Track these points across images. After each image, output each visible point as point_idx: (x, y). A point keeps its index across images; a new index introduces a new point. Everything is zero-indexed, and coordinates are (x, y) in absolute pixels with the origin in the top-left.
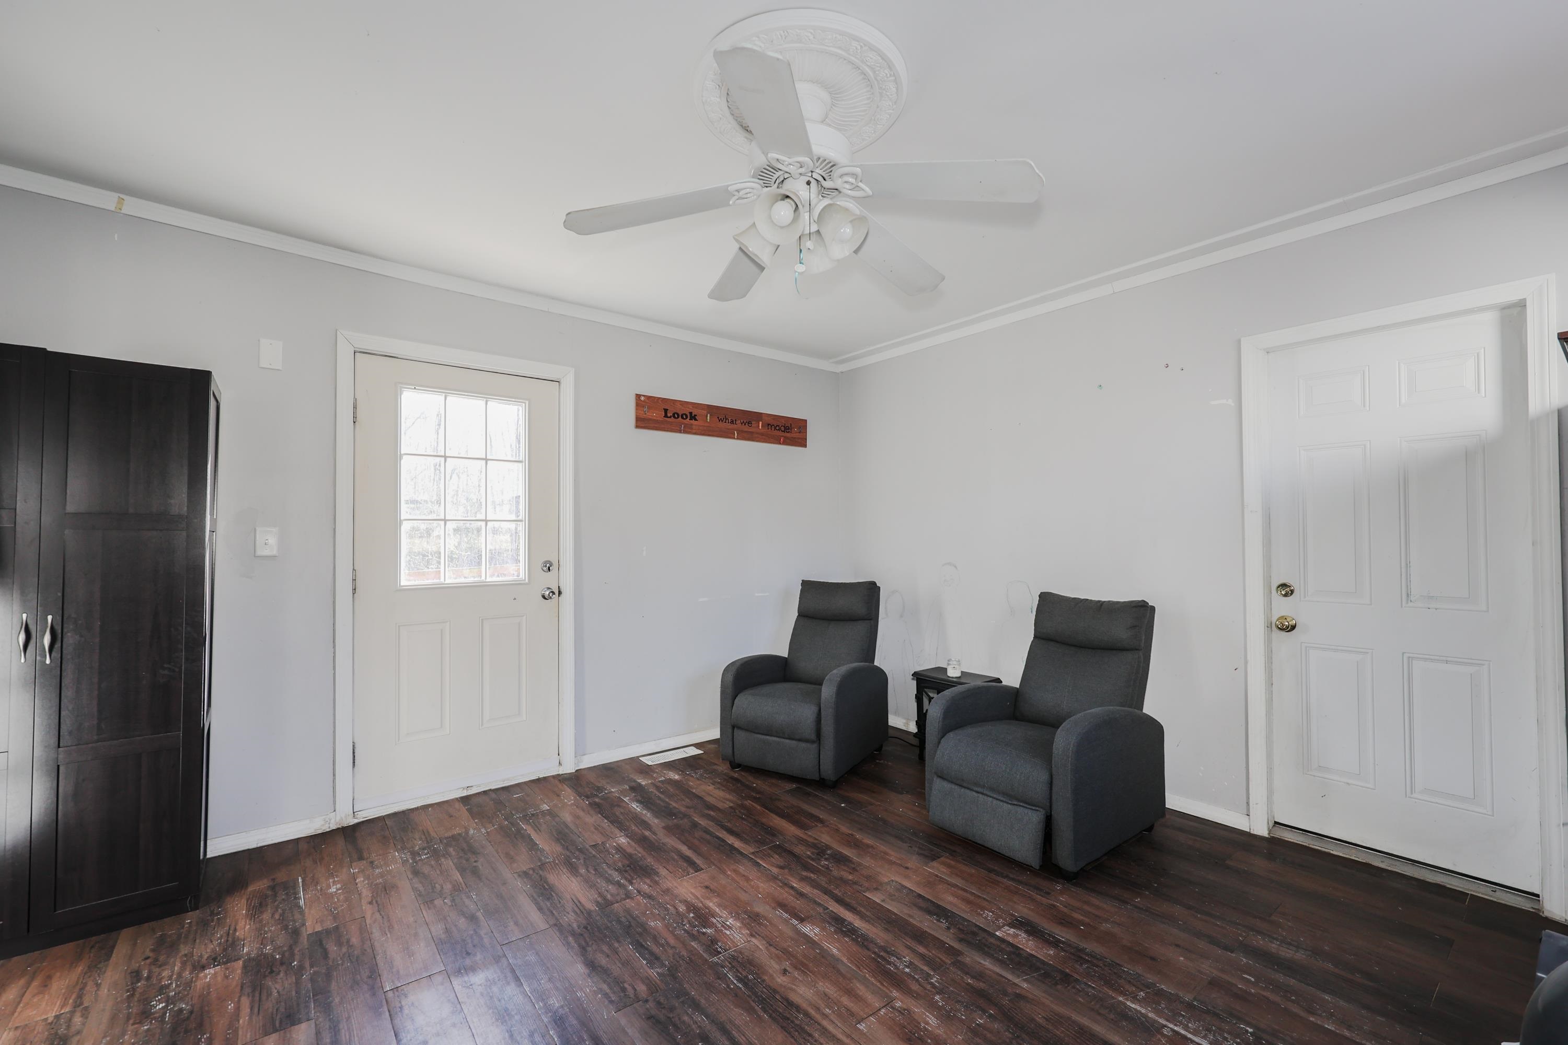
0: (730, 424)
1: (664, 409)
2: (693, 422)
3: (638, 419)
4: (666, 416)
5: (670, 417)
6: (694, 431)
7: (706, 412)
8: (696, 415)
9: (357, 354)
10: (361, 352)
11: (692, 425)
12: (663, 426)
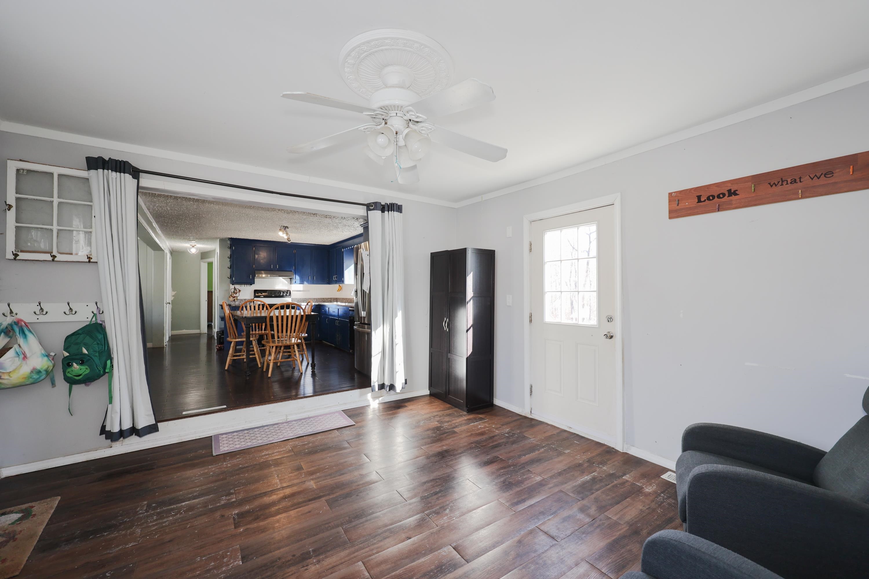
0: (790, 184)
1: (697, 196)
2: (733, 197)
3: (671, 212)
4: (699, 201)
5: (705, 201)
6: (733, 206)
7: (751, 183)
8: (737, 190)
9: (532, 223)
10: (532, 221)
11: (732, 200)
12: (696, 211)
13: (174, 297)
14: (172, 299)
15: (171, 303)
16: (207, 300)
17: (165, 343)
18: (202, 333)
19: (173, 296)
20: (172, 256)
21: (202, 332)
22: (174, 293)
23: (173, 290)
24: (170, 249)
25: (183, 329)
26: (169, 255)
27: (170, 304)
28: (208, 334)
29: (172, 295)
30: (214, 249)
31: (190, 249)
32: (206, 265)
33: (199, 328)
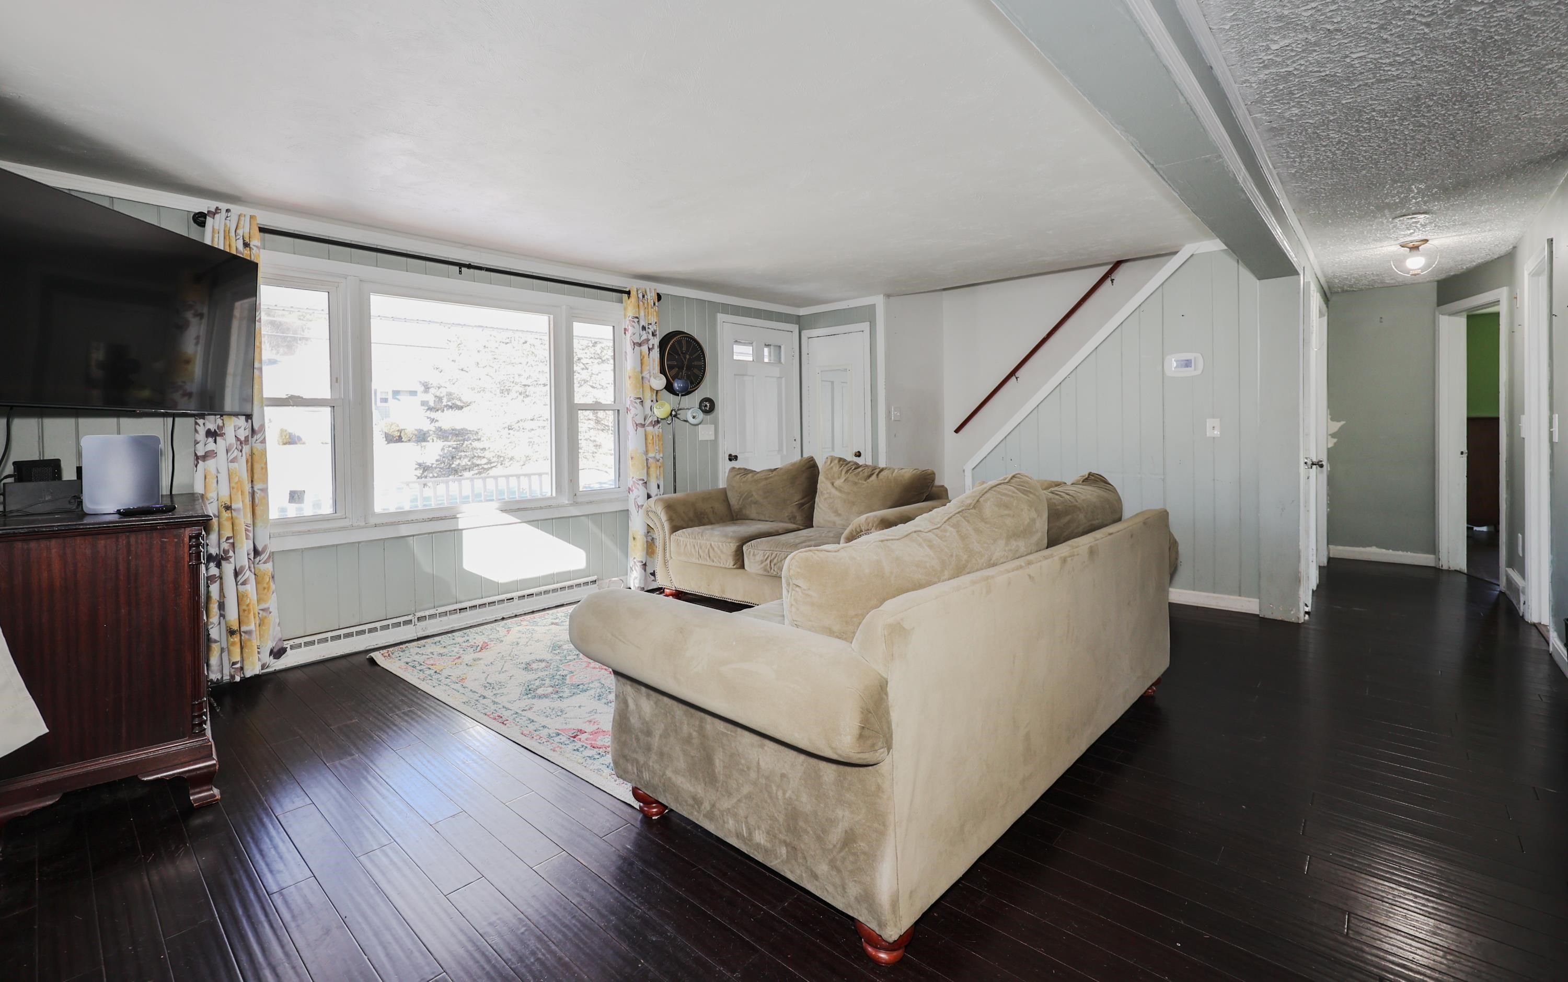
13: (1335, 440)
14: (1330, 445)
15: (1324, 463)
16: (1465, 449)
17: (1302, 605)
18: (1445, 567)
19: (1333, 436)
20: (1327, 307)
21: (1445, 564)
22: (1336, 426)
23: (1335, 416)
24: (1322, 281)
25: (1370, 546)
26: (1316, 301)
27: (1322, 466)
28: (1469, 576)
29: (1331, 432)
30: (1503, 249)
31: (1400, 261)
32: (1461, 323)
33: (1432, 547)
